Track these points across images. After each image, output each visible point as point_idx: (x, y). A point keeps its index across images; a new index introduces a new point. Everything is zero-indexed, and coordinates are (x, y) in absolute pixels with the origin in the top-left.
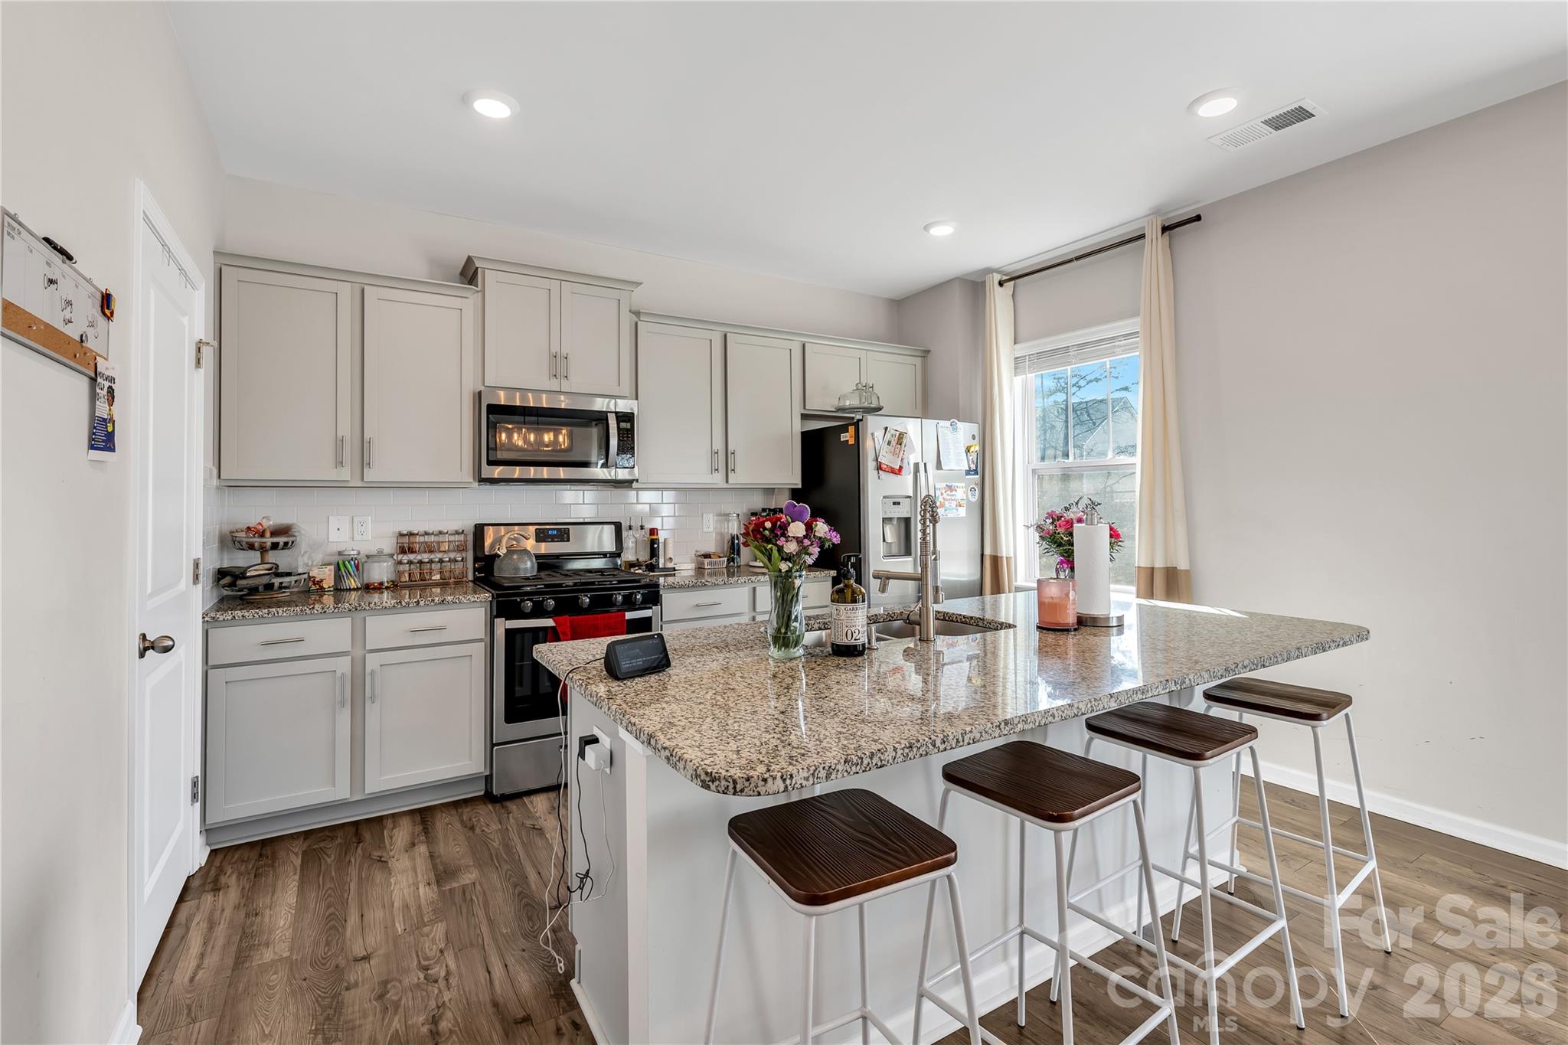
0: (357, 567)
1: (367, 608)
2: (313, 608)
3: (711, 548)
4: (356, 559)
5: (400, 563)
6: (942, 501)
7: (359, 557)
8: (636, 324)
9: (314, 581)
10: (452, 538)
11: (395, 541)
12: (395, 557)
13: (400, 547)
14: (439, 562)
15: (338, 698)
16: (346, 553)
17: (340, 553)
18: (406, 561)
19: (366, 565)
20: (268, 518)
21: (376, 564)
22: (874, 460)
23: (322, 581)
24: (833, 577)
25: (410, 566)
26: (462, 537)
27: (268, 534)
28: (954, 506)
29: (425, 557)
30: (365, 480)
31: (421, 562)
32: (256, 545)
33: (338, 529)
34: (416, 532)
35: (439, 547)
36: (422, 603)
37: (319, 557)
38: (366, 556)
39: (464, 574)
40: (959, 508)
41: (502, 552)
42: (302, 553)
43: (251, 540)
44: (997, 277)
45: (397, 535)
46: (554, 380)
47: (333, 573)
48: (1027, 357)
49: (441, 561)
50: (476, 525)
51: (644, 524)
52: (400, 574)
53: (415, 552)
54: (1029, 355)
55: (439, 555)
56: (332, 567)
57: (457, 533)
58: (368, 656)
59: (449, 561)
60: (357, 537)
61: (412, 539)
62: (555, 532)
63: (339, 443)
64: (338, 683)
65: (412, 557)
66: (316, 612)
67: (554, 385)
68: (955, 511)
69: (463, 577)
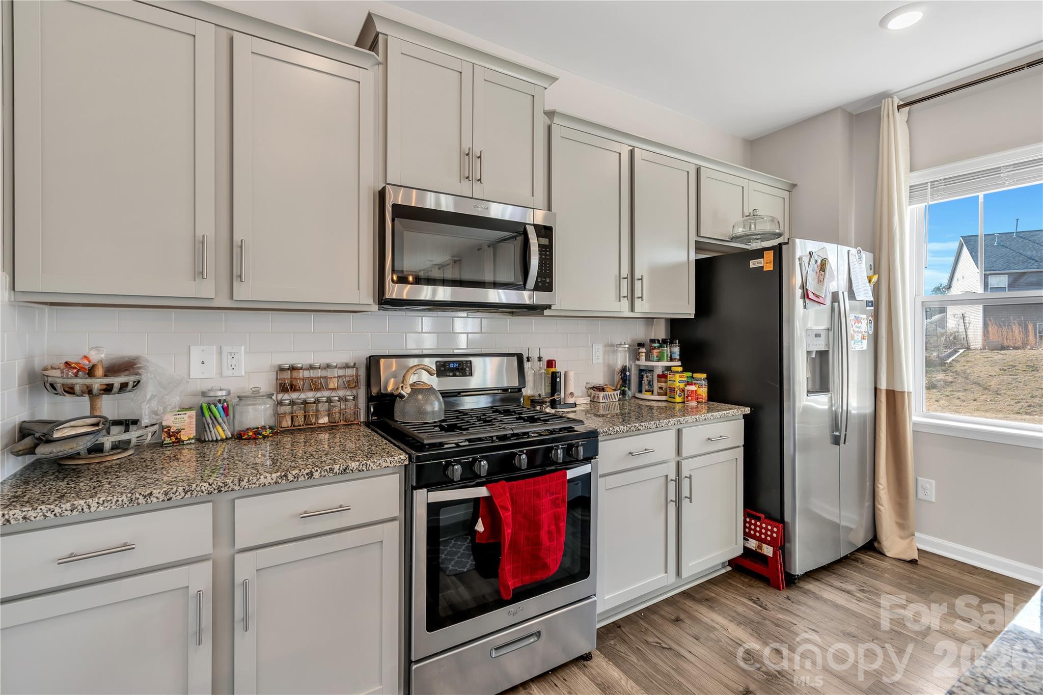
0: (226, 410)
1: (237, 488)
2: (151, 494)
3: (599, 381)
4: (225, 400)
5: (280, 403)
6: (852, 333)
7: (228, 399)
8: (549, 128)
9: (168, 433)
10: (341, 372)
11: (273, 376)
12: (274, 397)
13: (281, 384)
14: (327, 402)
15: (193, 627)
16: (212, 394)
17: (204, 394)
18: (287, 402)
19: (238, 409)
20: (97, 348)
21: (250, 408)
22: (800, 288)
23: (179, 431)
24: (745, 416)
25: (292, 407)
26: (350, 372)
27: (100, 372)
28: (860, 339)
29: (310, 396)
30: (234, 299)
31: (305, 403)
32: (77, 389)
33: (203, 363)
34: (299, 366)
35: (327, 384)
36: (316, 475)
37: (175, 400)
38: (238, 397)
39: (356, 414)
40: (863, 340)
41: (406, 392)
42: (148, 398)
43: (69, 381)
44: (897, 101)
45: (277, 369)
46: (466, 183)
47: (194, 420)
48: (929, 184)
49: (329, 401)
50: (370, 357)
51: (541, 355)
52: (279, 416)
53: (299, 390)
54: (931, 182)
55: (326, 393)
56: (193, 413)
57: (347, 366)
58: (238, 557)
59: (339, 401)
60: (227, 372)
61: (295, 374)
62: (456, 365)
63: (199, 245)
64: (192, 606)
65: (294, 396)
66: (155, 500)
67: (465, 188)
68: (860, 343)
69: (355, 420)
